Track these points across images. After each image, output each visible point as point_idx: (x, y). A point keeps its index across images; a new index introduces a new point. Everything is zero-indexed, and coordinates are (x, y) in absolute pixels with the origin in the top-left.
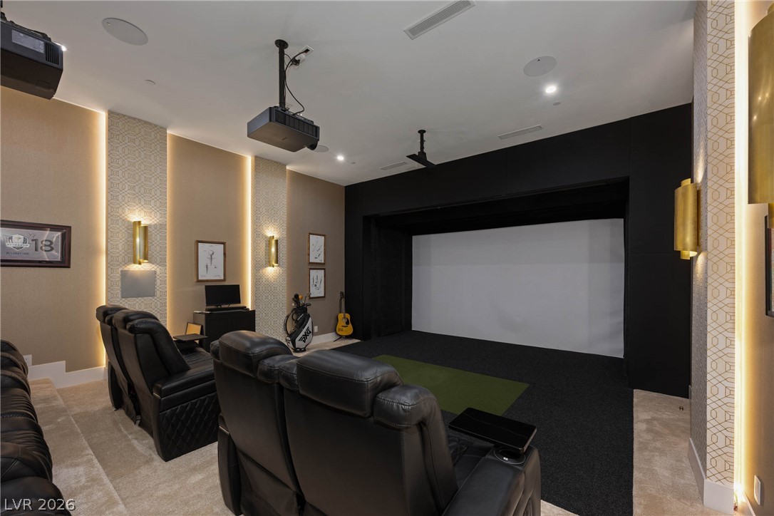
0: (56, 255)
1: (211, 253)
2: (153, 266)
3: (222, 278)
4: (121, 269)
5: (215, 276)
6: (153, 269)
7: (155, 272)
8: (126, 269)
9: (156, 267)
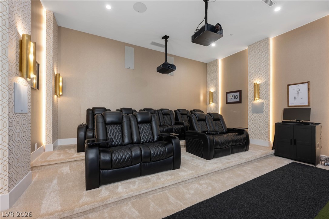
0: (238, 100)
1: (298, 90)
2: (263, 100)
3: (307, 104)
4: (252, 103)
5: (302, 103)
6: (263, 102)
7: (263, 103)
8: (253, 102)
9: (264, 101)
